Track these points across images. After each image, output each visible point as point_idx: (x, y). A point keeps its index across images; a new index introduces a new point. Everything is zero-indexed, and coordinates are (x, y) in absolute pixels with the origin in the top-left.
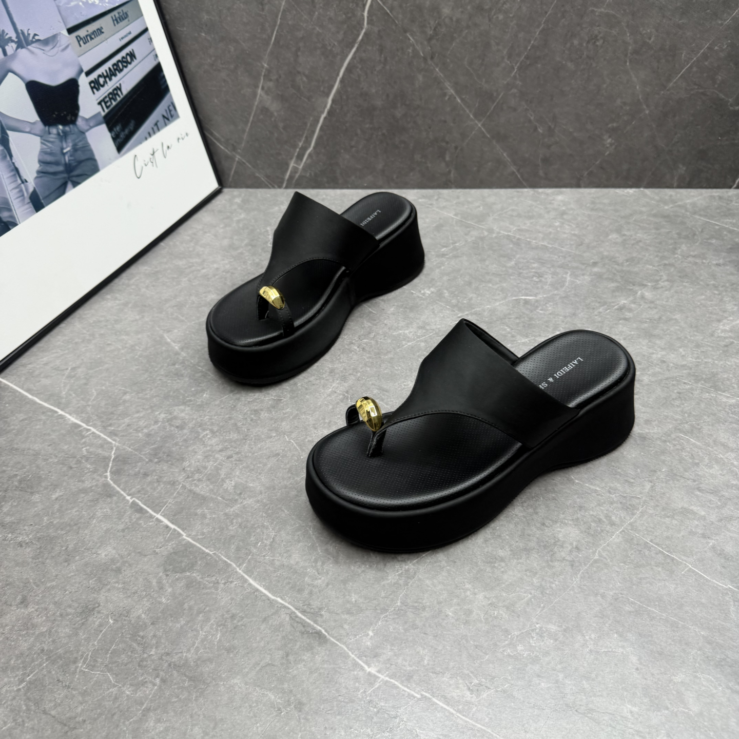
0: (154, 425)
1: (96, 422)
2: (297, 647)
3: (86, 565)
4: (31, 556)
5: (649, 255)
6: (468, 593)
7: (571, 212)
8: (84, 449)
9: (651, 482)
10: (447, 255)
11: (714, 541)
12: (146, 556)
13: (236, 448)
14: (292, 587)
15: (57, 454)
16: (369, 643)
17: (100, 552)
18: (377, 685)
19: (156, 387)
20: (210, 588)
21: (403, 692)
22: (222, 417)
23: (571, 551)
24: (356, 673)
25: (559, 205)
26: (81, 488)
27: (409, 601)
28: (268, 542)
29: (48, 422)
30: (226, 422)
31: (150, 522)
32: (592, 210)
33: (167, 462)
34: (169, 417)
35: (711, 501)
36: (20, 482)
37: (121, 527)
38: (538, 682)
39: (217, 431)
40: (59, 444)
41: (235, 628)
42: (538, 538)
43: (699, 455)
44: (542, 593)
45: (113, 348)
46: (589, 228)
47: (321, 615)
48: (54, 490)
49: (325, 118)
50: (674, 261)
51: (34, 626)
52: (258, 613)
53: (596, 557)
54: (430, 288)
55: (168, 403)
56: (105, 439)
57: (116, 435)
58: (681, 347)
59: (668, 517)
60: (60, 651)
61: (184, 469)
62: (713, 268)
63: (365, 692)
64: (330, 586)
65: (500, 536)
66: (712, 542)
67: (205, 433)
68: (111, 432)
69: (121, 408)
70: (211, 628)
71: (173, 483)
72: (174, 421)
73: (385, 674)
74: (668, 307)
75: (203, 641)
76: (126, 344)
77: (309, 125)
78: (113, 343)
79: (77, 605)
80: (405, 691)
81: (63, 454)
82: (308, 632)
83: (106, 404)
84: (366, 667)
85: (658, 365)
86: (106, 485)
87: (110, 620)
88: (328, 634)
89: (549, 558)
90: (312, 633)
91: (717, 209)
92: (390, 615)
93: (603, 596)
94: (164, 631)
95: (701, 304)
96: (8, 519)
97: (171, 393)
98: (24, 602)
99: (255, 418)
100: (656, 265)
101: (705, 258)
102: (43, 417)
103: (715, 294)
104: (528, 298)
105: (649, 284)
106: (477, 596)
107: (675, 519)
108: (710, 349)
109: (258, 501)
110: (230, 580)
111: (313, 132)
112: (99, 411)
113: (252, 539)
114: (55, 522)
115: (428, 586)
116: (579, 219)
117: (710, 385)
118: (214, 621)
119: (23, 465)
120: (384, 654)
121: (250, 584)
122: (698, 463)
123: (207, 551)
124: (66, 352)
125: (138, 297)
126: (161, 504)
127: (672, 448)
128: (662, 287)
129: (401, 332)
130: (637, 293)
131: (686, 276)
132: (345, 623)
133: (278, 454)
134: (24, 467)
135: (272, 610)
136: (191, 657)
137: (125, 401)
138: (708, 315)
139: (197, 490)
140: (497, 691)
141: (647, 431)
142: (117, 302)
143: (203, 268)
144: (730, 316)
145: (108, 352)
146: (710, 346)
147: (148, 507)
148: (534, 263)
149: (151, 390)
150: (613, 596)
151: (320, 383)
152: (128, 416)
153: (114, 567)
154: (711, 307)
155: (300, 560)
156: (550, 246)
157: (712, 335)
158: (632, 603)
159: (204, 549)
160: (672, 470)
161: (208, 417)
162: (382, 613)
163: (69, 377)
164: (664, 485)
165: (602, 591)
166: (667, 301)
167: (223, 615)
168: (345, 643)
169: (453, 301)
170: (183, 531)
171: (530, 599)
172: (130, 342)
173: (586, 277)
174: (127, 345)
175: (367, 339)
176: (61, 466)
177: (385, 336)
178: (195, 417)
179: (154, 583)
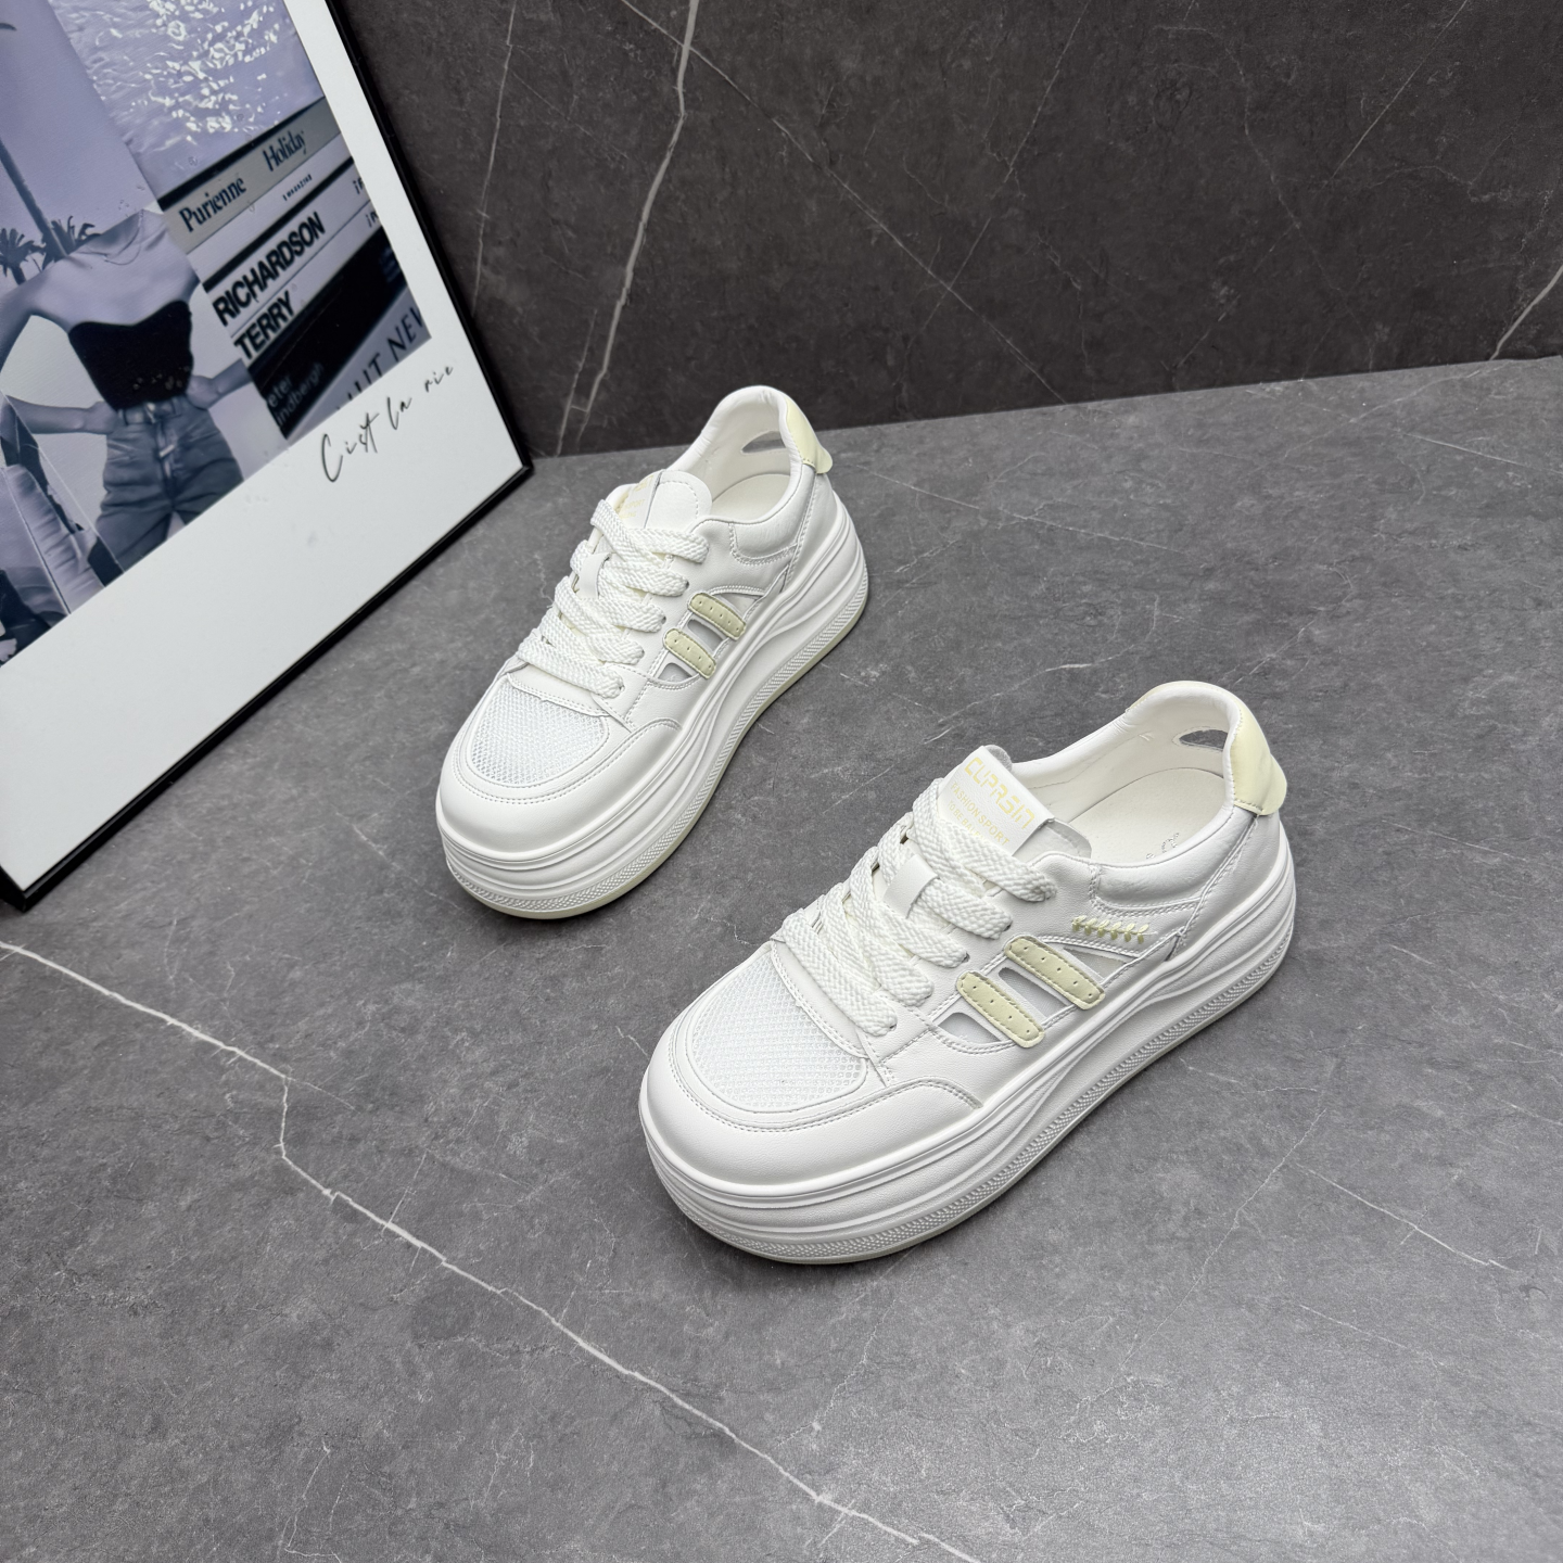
0: (356, 1031)
1: (244, 1036)
2: (681, 1466)
3: (265, 1340)
4: (157, 1332)
5: (1321, 539)
6: (995, 1325)
7: (1156, 452)
8: (228, 1095)
9: (1337, 1056)
10: (907, 582)
11: (1461, 1171)
12: (375, 1310)
13: (521, 1064)
14: (659, 1348)
15: (176, 1113)
16: (814, 1447)
17: (287, 1311)
18: (836, 1528)
19: (351, 947)
20: (503, 1365)
21: (886, 1537)
22: (488, 998)
23: (1186, 1218)
24: (794, 1507)
25: (1131, 438)
26: (232, 1180)
27: (884, 1353)
28: (605, 1260)
29: (150, 1044)
30: (497, 1009)
31: (375, 1239)
32: (1200, 442)
33: (392, 1108)
34: (383, 1011)
35: (1454, 1086)
36: (114, 1180)
37: (320, 1255)
38: (1135, 1492)
39: (481, 1031)
40: (177, 1090)
41: (560, 1441)
42: (1121, 1198)
43: (1429, 988)
44: (1135, 1311)
45: (254, 867)
46: (1194, 487)
47: (719, 1398)
48: (181, 1190)
49: (624, 307)
50: (1371, 549)
51: (184, 1474)
52: (600, 1407)
53: (1234, 1228)
54: (877, 665)
55: (379, 979)
56: (265, 1069)
57: (285, 1060)
58: (1389, 750)
59: (1372, 1128)
60: (241, 1519)
61: (426, 1120)
62: (1452, 555)
63: (815, 1543)
64: (732, 1338)
65: (1048, 1200)
66: (1457, 1173)
67: (459, 1038)
68: (275, 1055)
69: (287, 999)
70: (517, 1445)
71: (409, 1152)
72: (396, 1016)
73: (850, 1506)
74: (1361, 658)
75: (503, 1472)
76: (279, 855)
77: (592, 325)
78: (254, 857)
79: (257, 1425)
80: (889, 1534)
81: (188, 1111)
82: (698, 1435)
83: (258, 994)
84: (813, 1493)
85: (1343, 793)
86: (281, 1169)
87: (325, 1448)
88: (737, 1435)
89: (1145, 1238)
90: (705, 1436)
91: (1458, 413)
92: (850, 1385)
93: (1251, 1307)
94: (428, 1459)
95: (1429, 645)
96: (102, 1260)
97: (383, 957)
98: (158, 1428)
99: (553, 995)
100: (1336, 561)
101: (1436, 537)
102: (139, 1036)
103: (1456, 617)
104: (1077, 666)
105: (1322, 609)
106: (1013, 1330)
107: (1385, 1131)
108: (1450, 747)
109: (577, 1175)
110: (541, 1345)
111: (605, 338)
112: (246, 1011)
113: (574, 1255)
114: (193, 1258)
115: (918, 1319)
116: (1174, 468)
117: (1450, 828)
118: (520, 1431)
119: (114, 1143)
120: (844, 1463)
121: (580, 1349)
122: (1429, 1006)
123: (490, 1288)
124: (163, 885)
125: (289, 745)
126: (392, 1200)
127: (1375, 977)
128: (1348, 613)
129: (826, 771)
130: (1298, 632)
131: (1399, 581)
132: (767, 1410)
133: (607, 1069)
134: (116, 1146)
135: (626, 1398)
136: (486, 1508)
137: (293, 984)
138: (1442, 669)
139: (456, 1162)
140: (1061, 1517)
141: (1326, 945)
142: (249, 761)
143: (414, 665)
144: (1488, 667)
145: (245, 876)
146: (1447, 740)
147: (366, 1207)
148: (1085, 584)
149: (342, 952)
150: (1269, 1305)
151: (675, 902)
152: (305, 1016)
153: (319, 1338)
154: (1449, 648)
155: (670, 1291)
156: (1117, 539)
157: (1452, 715)
158: (1307, 1314)
159: (483, 1284)
160: (1377, 1026)
161: (460, 1002)
162: (834, 1383)
163: (177, 941)
164: (1362, 1059)
165: (1249, 1295)
166: (1359, 645)
167: (536, 1417)
168: (769, 1451)
169: (925, 690)
170: (440, 1252)
171: (1113, 1326)
172: (286, 848)
173: (1192, 606)
174: (282, 858)
175: (761, 794)
176: (188, 1137)
177: (795, 785)
178: (435, 1005)
179: (398, 1366)
